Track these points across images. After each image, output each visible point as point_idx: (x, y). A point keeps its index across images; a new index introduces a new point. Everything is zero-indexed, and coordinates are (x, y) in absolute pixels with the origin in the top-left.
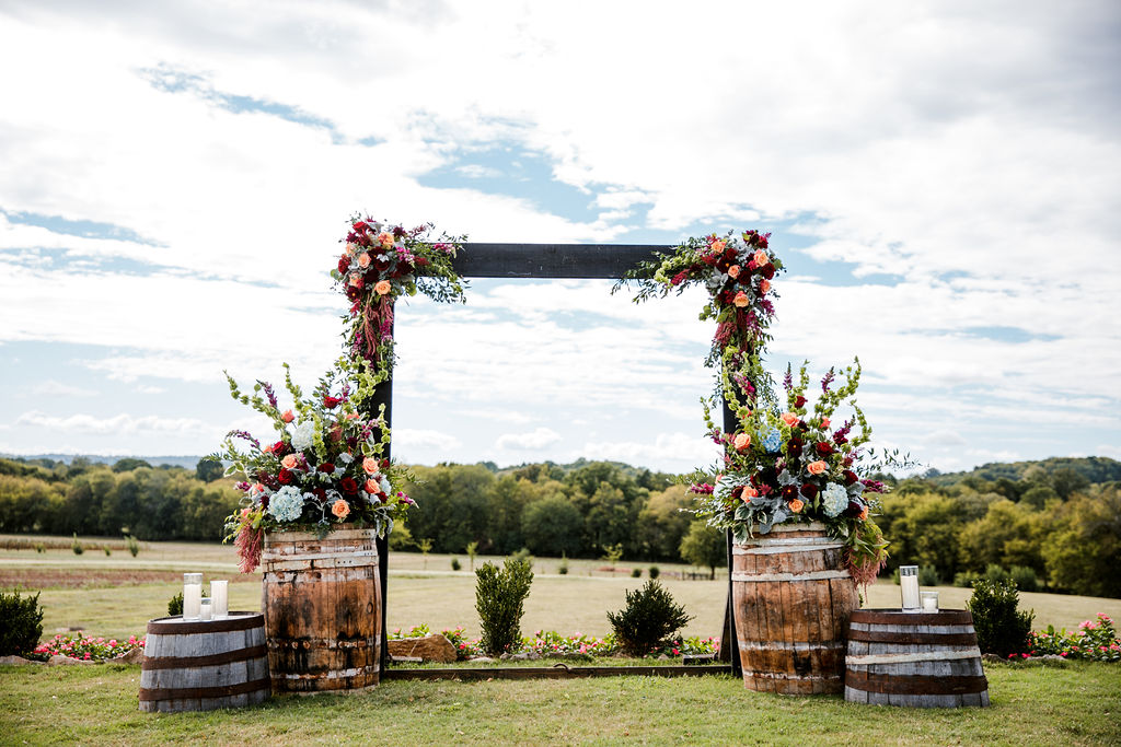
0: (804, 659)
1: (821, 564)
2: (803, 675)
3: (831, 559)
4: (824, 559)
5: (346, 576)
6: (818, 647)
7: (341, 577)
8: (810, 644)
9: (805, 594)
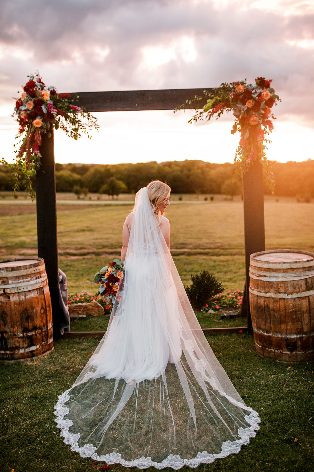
0: (293, 343)
1: (304, 287)
2: (292, 351)
3: (310, 283)
4: (306, 284)
5: (25, 296)
6: (301, 336)
7: (22, 297)
8: (296, 334)
9: (294, 306)
